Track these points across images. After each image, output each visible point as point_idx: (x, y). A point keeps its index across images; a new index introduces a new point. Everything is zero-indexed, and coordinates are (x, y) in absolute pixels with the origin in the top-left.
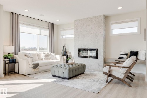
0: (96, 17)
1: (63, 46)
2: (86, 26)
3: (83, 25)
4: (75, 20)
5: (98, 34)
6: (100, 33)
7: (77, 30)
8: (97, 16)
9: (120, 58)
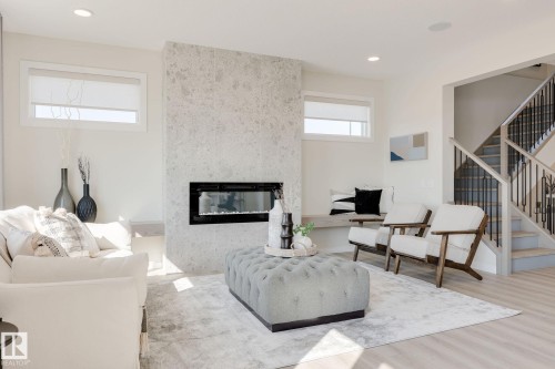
0: (276, 60)
1: (65, 172)
2: (235, 87)
3: (218, 78)
4: (175, 45)
5: (283, 128)
6: (291, 123)
7: (185, 92)
8: (280, 59)
9: (334, 212)
